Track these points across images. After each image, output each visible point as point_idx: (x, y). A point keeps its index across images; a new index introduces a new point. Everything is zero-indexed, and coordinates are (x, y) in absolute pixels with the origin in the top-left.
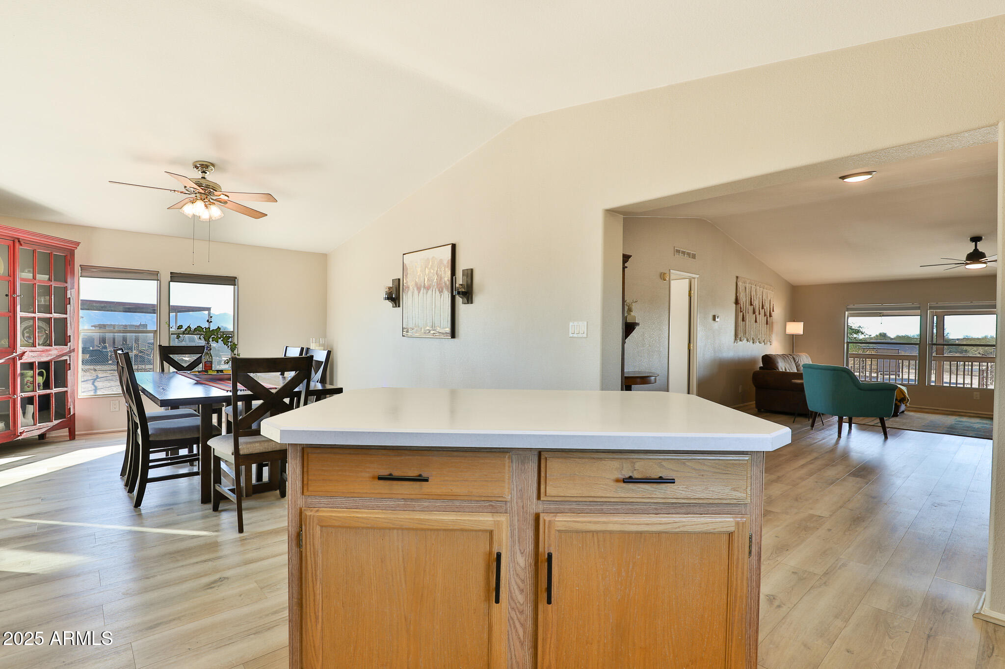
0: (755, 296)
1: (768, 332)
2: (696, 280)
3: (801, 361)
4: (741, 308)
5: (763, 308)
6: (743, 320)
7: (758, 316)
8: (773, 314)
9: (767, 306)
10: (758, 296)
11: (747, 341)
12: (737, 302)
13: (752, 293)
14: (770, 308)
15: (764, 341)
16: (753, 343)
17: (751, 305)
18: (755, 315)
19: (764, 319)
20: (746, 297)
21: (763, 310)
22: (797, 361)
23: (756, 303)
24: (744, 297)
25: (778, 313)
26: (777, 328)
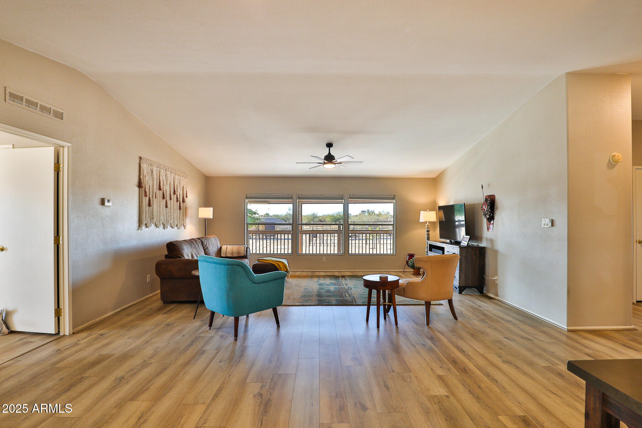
0: (165, 181)
1: (181, 217)
2: (66, 150)
3: (209, 243)
4: (145, 192)
5: (174, 193)
6: (149, 205)
7: (169, 202)
8: (186, 200)
9: (179, 192)
10: (169, 181)
11: (156, 227)
12: (140, 185)
13: (161, 178)
14: (183, 194)
15: (177, 226)
16: (164, 228)
17: (160, 189)
18: (165, 200)
19: (177, 205)
20: (153, 181)
21: (175, 196)
22: (205, 244)
23: (167, 189)
24: (151, 180)
25: (192, 199)
26: (190, 212)
